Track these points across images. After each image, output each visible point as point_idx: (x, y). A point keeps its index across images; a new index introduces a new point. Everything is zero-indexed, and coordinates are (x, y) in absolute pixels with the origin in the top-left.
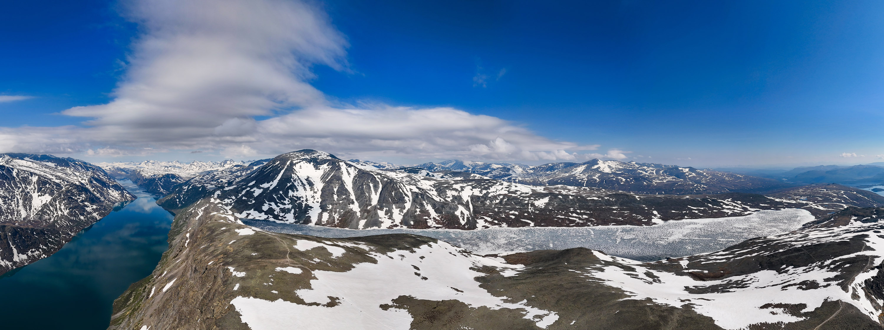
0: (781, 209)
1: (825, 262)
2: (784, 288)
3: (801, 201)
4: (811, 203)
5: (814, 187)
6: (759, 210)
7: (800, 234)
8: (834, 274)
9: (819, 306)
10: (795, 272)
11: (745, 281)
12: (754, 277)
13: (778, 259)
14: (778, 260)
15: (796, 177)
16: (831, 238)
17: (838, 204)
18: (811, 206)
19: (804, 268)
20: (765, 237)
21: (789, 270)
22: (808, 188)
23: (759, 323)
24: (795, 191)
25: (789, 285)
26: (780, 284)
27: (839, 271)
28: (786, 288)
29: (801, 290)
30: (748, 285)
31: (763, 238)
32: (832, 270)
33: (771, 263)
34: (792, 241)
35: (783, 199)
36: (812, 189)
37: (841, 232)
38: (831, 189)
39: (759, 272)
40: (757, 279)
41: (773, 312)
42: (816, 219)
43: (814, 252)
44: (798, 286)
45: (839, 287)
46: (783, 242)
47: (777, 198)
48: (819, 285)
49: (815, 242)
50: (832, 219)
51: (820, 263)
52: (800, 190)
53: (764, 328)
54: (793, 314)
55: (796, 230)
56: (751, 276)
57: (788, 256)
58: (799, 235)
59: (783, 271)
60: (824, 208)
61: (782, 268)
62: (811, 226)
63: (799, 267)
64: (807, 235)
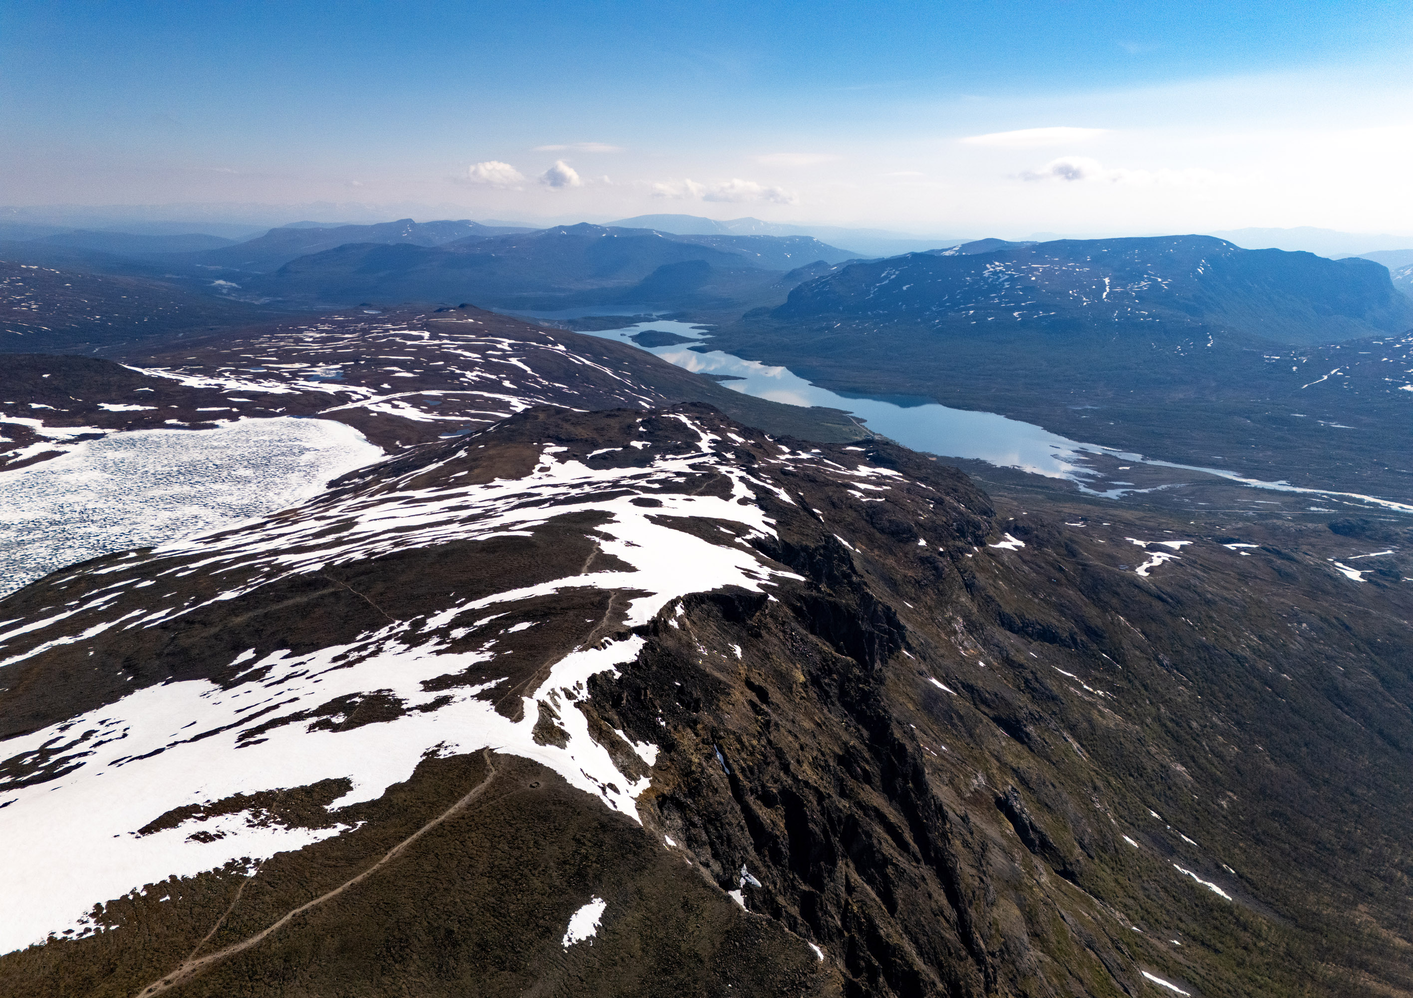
0: (217, 422)
1: (429, 621)
2: (246, 739)
3: (313, 386)
4: (363, 390)
5: (372, 319)
6: (99, 431)
7: (316, 519)
8: (465, 661)
9: (405, 775)
10: (300, 669)
11: (60, 750)
12: (102, 723)
13: (217, 629)
14: (216, 636)
15: (283, 271)
16: (455, 527)
17: (486, 394)
18: (365, 403)
19: (340, 649)
20: (144, 552)
21: (268, 668)
22: (343, 327)
23: (139, 890)
24: (282, 339)
25: (273, 723)
26: (229, 727)
27: (489, 650)
28: (259, 737)
29: (327, 732)
30: (73, 762)
31: (132, 555)
32: (458, 647)
33: (185, 651)
34: (277, 552)
35: (220, 375)
36: (365, 332)
37: (499, 504)
38: (453, 331)
39: (126, 701)
40: (119, 730)
41: (204, 833)
42: (388, 457)
43: (380, 587)
44: (314, 720)
45: (486, 704)
46: (237, 560)
47: (192, 373)
48: (404, 707)
49: (384, 547)
50: (462, 454)
51: (406, 626)
52: (309, 336)
53: (168, 898)
54: (292, 822)
55: (297, 505)
56: (90, 720)
57: (260, 611)
58: (312, 526)
59: (241, 674)
60: (423, 411)
61: (235, 662)
62: (367, 485)
63: (316, 647)
64: (350, 523)
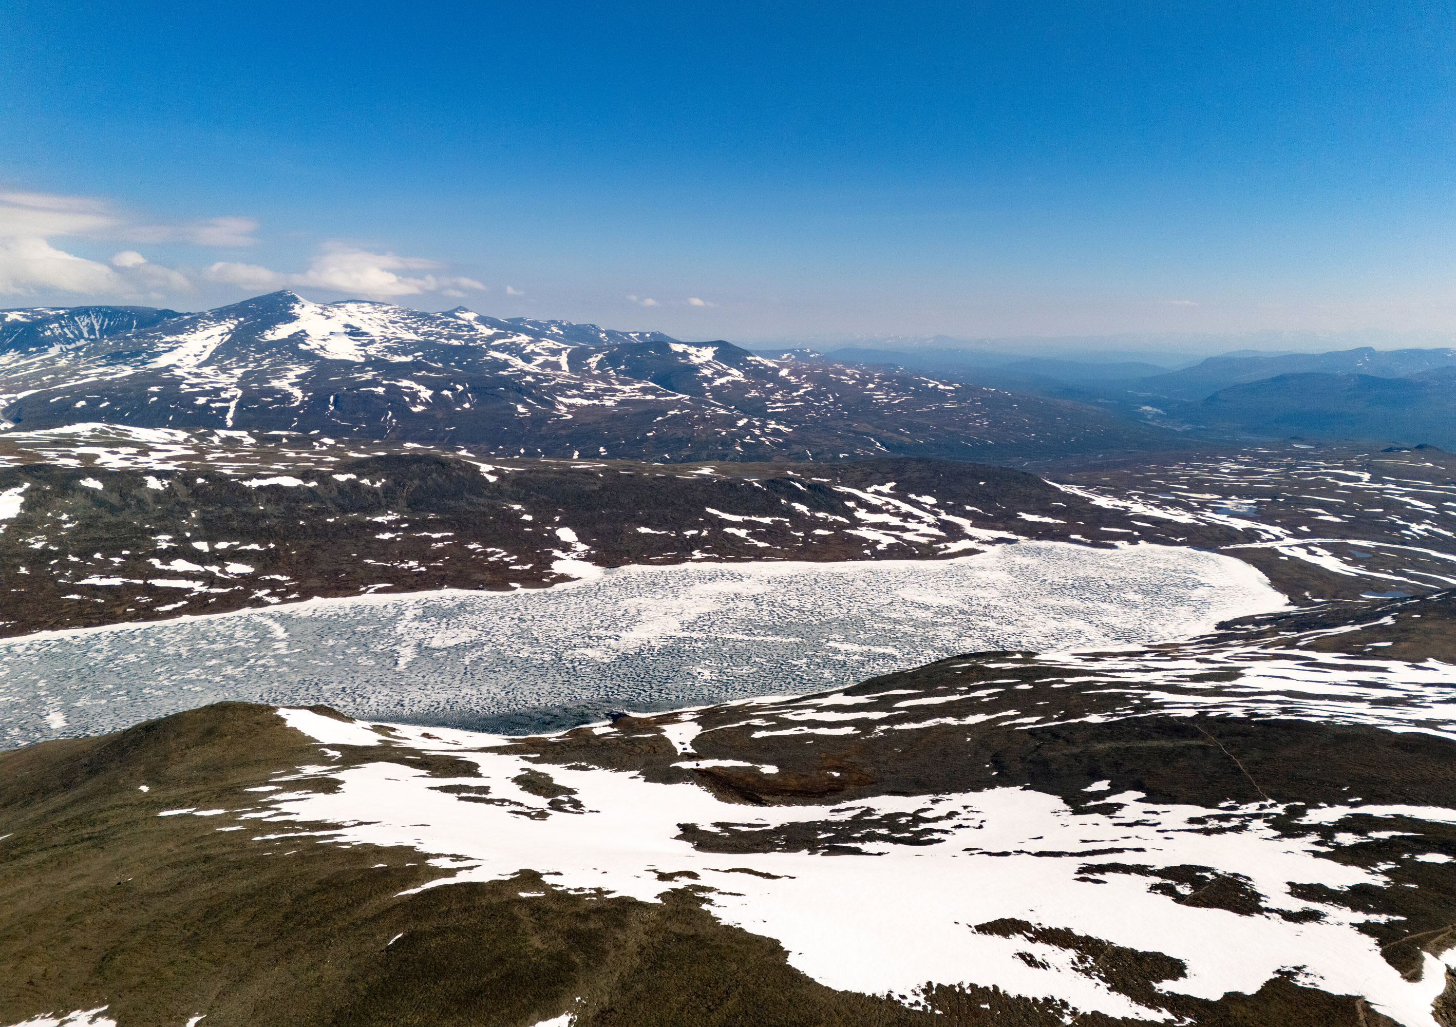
0: (1117, 543)
1: (1310, 812)
2: (1087, 873)
3: (1220, 519)
4: (1276, 530)
5: (1303, 454)
6: (1013, 537)
7: (1198, 660)
8: (1350, 876)
9: (1251, 988)
10: (1152, 818)
11: (928, 820)
12: (965, 807)
13: (1079, 750)
14: (1076, 757)
15: (1213, 398)
16: (1363, 707)
17: (1434, 554)
18: (1276, 545)
19: (1199, 811)
20: (1029, 655)
21: (1120, 806)
22: (1265, 461)
23: (966, 985)
24: (1197, 468)
25: (1115, 868)
26: (1072, 855)
27: (1385, 873)
28: (1098, 876)
29: (1169, 899)
30: (936, 836)
31: (1019, 656)
32: (1343, 855)
33: (1046, 763)
34: (1150, 686)
35: (1129, 498)
36: (1290, 467)
37: (1428, 691)
38: (1400, 475)
39: (987, 793)
40: (978, 817)
41: (1031, 956)
42: (1293, 608)
43: (1256, 754)
44: (1157, 880)
45: (1370, 942)
46: (1110, 685)
47: (1103, 493)
48: (1263, 905)
49: (1269, 710)
50: (1388, 620)
51: (1280, 809)
52: (1226, 467)
53: (987, 1006)
54: (1118, 985)
55: (1181, 641)
56: (955, 801)
57: (1122, 744)
58: (1193, 667)
59: (1093, 803)
60: (1345, 562)
61: (1089, 789)
62: (1261, 635)
63: (1173, 800)
64: (1234, 673)
